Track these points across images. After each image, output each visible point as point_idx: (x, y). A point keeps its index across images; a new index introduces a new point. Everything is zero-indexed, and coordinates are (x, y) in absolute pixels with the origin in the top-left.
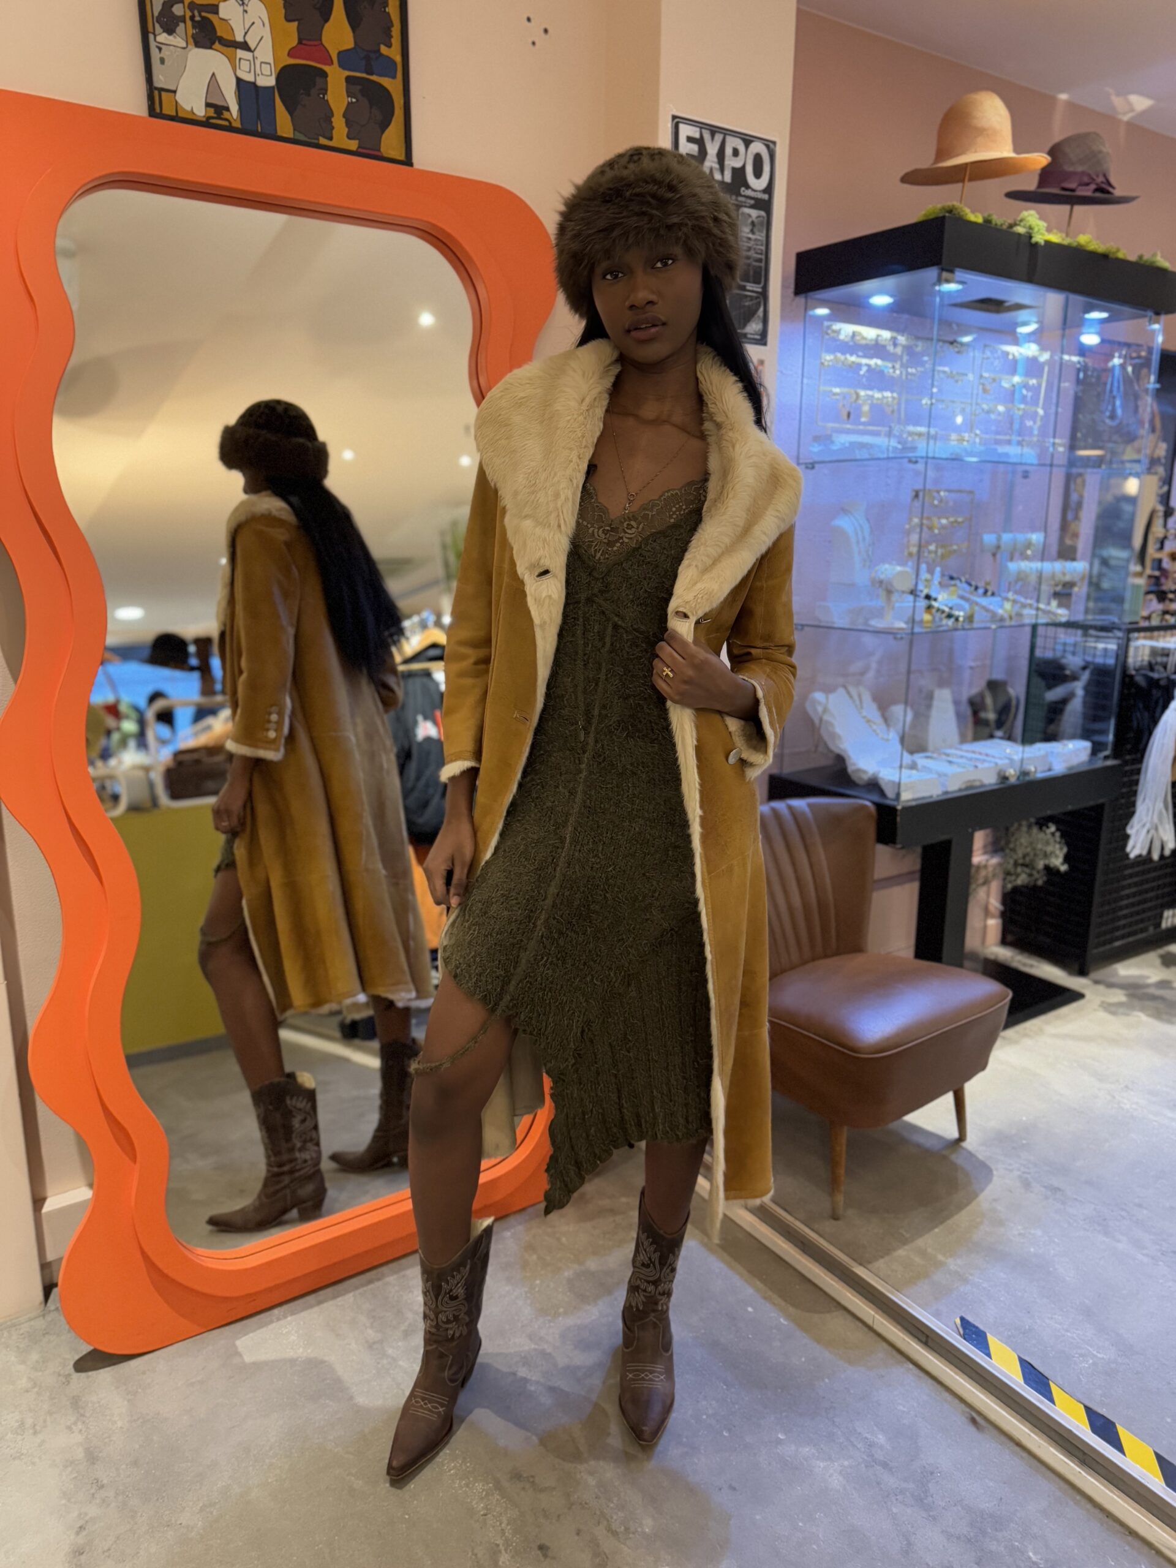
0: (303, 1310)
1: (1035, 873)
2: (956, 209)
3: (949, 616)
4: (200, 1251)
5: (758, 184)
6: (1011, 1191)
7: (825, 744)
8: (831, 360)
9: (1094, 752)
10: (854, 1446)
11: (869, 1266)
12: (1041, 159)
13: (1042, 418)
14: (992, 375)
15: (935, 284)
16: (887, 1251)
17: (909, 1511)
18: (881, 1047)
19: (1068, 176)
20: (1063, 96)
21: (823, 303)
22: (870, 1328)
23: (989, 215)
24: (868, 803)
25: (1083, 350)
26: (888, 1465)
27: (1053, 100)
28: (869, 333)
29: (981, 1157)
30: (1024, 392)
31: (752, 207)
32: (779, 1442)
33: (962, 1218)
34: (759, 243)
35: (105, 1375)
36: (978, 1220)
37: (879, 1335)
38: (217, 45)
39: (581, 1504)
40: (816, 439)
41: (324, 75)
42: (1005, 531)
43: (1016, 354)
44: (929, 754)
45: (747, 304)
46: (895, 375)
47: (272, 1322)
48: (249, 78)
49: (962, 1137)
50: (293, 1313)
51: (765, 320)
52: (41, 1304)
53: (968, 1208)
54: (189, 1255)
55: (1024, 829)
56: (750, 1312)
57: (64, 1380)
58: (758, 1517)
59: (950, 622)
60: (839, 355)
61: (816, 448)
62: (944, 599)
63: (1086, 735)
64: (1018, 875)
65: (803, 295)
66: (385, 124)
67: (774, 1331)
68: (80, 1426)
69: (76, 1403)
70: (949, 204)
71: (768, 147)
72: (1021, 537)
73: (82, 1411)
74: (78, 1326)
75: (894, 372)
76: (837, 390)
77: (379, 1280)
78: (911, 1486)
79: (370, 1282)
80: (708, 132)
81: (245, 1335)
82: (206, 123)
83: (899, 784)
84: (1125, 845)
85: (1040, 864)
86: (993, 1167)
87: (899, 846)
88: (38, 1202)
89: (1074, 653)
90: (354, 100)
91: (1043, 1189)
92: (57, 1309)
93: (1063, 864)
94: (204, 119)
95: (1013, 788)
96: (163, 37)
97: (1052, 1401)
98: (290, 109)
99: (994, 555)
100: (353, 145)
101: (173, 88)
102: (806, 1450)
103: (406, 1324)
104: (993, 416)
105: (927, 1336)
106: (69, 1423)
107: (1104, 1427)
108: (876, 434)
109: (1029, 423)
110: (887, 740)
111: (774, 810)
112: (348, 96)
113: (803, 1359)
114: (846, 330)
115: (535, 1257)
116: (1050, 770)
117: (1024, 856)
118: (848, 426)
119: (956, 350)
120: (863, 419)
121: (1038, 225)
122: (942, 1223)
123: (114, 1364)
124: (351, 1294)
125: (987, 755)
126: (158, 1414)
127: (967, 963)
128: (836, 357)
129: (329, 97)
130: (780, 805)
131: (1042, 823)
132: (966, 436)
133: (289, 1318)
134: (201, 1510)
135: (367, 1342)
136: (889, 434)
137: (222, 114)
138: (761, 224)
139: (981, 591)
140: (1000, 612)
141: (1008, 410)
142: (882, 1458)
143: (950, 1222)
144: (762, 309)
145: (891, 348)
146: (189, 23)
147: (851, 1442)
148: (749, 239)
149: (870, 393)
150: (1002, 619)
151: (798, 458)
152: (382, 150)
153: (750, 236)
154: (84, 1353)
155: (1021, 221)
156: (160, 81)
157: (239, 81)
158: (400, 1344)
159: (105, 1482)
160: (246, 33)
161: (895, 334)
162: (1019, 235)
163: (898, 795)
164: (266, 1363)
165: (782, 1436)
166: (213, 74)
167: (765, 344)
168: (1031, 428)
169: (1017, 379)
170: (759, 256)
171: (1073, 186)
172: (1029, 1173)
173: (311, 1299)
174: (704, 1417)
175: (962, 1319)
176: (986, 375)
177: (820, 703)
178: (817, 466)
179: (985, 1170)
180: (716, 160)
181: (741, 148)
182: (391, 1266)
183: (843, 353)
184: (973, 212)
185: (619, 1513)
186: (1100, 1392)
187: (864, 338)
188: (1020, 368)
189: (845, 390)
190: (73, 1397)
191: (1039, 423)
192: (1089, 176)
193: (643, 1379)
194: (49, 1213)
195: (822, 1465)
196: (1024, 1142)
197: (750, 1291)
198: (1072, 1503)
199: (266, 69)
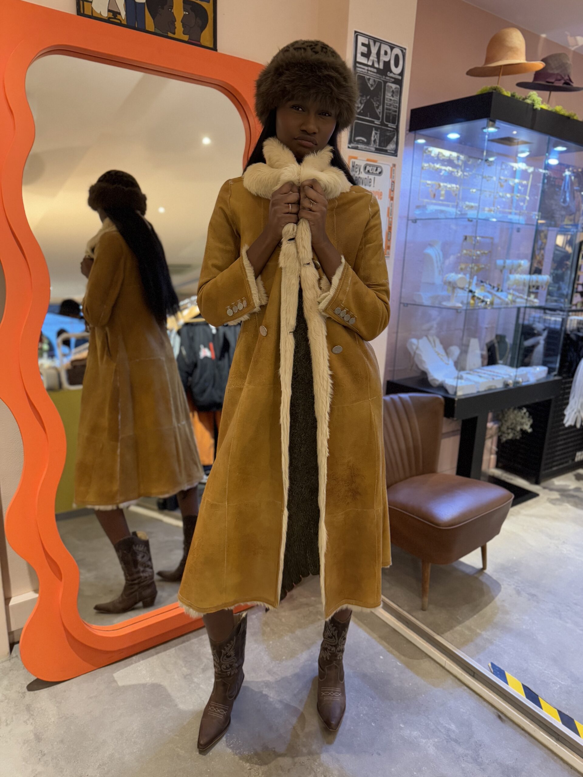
0: (148, 657)
1: (516, 433)
2: (498, 88)
3: (483, 301)
4: (94, 626)
5: (396, 71)
6: (511, 596)
7: (417, 366)
8: (427, 167)
9: (550, 372)
10: (440, 731)
11: (443, 635)
12: (539, 65)
13: (528, 201)
14: (505, 178)
15: (484, 128)
16: (451, 628)
17: (470, 765)
18: (452, 523)
19: (551, 75)
20: (544, 36)
21: (423, 137)
22: (444, 668)
23: (514, 93)
24: (440, 397)
25: (548, 167)
26: (458, 741)
27: (538, 37)
28: (447, 153)
29: (495, 578)
30: (520, 187)
31: (393, 83)
32: (401, 728)
33: (488, 610)
34: (396, 102)
35: (44, 693)
36: (496, 611)
37: (448, 671)
39: (300, 763)
40: (418, 207)
42: (507, 258)
43: (517, 168)
44: (468, 372)
45: (388, 134)
46: (457, 176)
47: (132, 664)
49: (484, 567)
50: (143, 659)
51: (397, 144)
52: (8, 653)
53: (491, 605)
54: (90, 630)
55: (511, 410)
56: (382, 659)
57: (22, 695)
58: (393, 770)
59: (483, 305)
60: (431, 164)
61: (418, 212)
62: (478, 293)
63: (544, 364)
64: (508, 434)
65: (413, 132)
66: (203, 28)
67: (395, 669)
68: (31, 721)
69: (28, 708)
70: (495, 85)
71: (402, 51)
72: (516, 262)
73: (32, 713)
74: (28, 666)
75: (458, 174)
76: (429, 182)
77: (188, 641)
78: (470, 752)
79: (183, 642)
80: (372, 41)
81: (118, 671)
82: (108, 21)
83: (456, 388)
84: (563, 420)
85: (519, 428)
86: (501, 583)
87: (455, 419)
88: (7, 600)
89: (539, 322)
90: (187, 13)
91: (527, 595)
92: (17, 656)
93: (530, 428)
94: (107, 18)
95: (511, 390)
97: (541, 707)
98: (153, 17)
99: (501, 271)
100: (186, 38)
102: (415, 733)
103: (204, 665)
104: (504, 199)
105: (474, 673)
106: (25, 719)
107: (568, 721)
108: (448, 206)
109: (522, 204)
110: (448, 364)
111: (392, 400)
112: (184, 11)
113: (410, 684)
114: (435, 151)
115: (269, 629)
116: (528, 381)
117: (512, 424)
118: (434, 201)
119: (488, 164)
120: (442, 198)
121: (537, 100)
122: (478, 612)
123: (48, 687)
124: (174, 649)
125: (498, 373)
126: (73, 714)
127: (482, 478)
128: (429, 166)
129: (175, 11)
130: (395, 397)
131: (520, 408)
132: (493, 208)
133: (141, 662)
134: (98, 768)
135: (183, 675)
136: (457, 206)
137: (117, 16)
138: (397, 92)
139: (496, 289)
140: (507, 300)
141: (512, 197)
142: (454, 737)
143: (481, 612)
144: (395, 137)
145: (456, 162)
147: (438, 728)
148: (391, 100)
149: (445, 184)
150: (507, 304)
151: (408, 217)
152: (201, 41)
153: (391, 98)
154: (32, 680)
155: (529, 97)
158: (201, 676)
159: (46, 752)
161: (459, 155)
162: (528, 104)
163: (456, 393)
164: (130, 686)
165: (402, 726)
167: (396, 156)
168: (522, 206)
169: (517, 181)
170: (395, 109)
171: (553, 80)
172: (519, 587)
173: (152, 651)
174: (362, 715)
175: (492, 664)
176: (502, 178)
177: (414, 344)
178: (418, 221)
179: (498, 585)
180: (375, 56)
181: (389, 51)
182: (195, 633)
183: (433, 163)
184: (506, 91)
185: (321, 768)
186: (564, 702)
187: (444, 156)
188: (518, 175)
189: (433, 182)
190: (27, 705)
191: (526, 204)
192: (561, 76)
193: (330, 695)
194: (13, 606)
195: (424, 741)
196: (516, 570)
197: (381, 648)
198: (552, 761)
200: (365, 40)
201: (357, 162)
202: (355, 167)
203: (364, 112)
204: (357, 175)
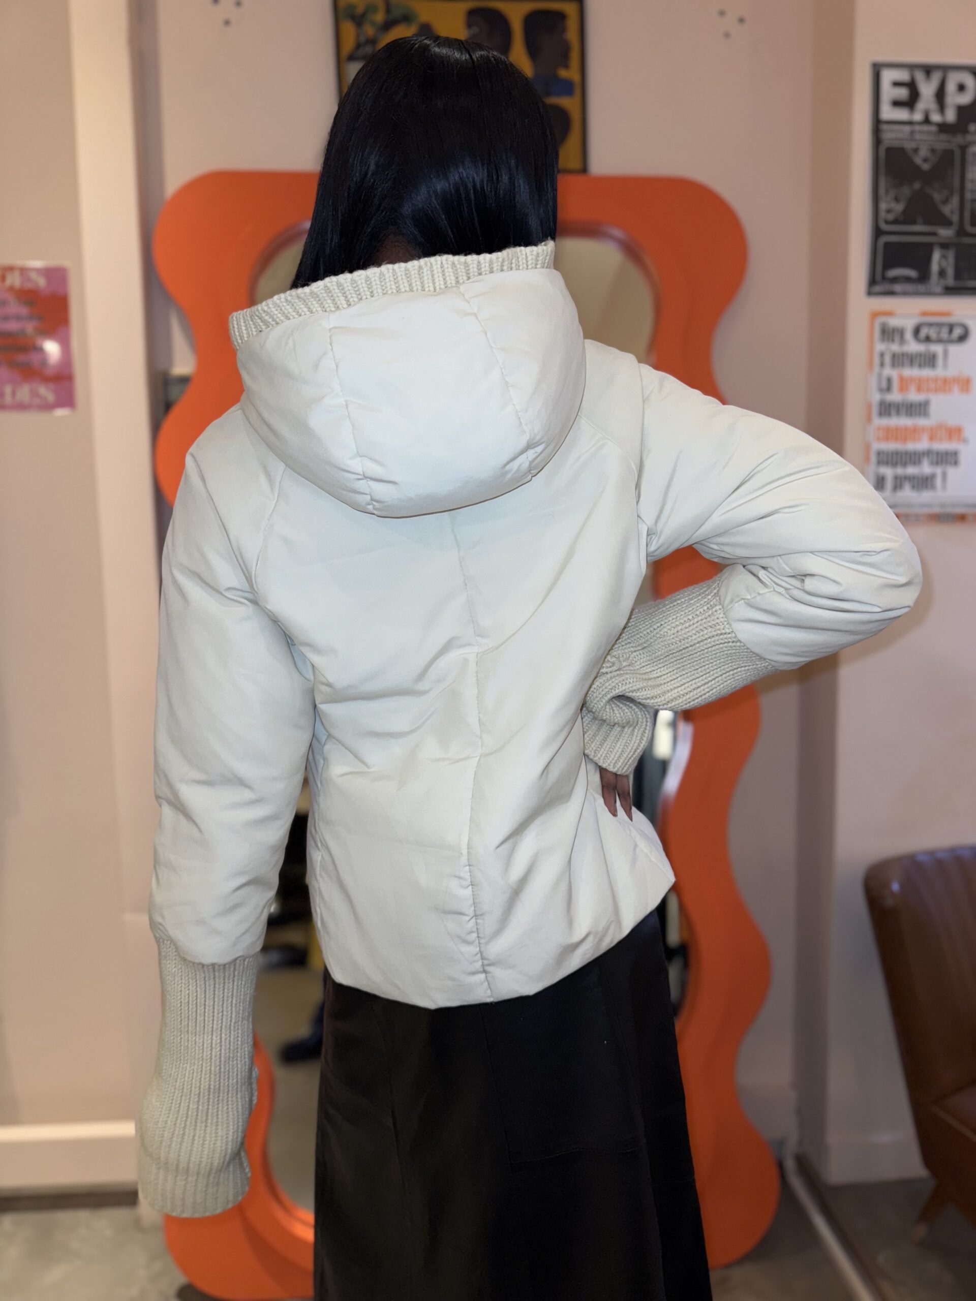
66: (562, 138)
80: (920, 72)
154: (184, 1283)
180: (932, 100)
181: (969, 82)
200: (903, 75)
201: (893, 322)
202: (888, 334)
203: (907, 217)
204: (895, 347)
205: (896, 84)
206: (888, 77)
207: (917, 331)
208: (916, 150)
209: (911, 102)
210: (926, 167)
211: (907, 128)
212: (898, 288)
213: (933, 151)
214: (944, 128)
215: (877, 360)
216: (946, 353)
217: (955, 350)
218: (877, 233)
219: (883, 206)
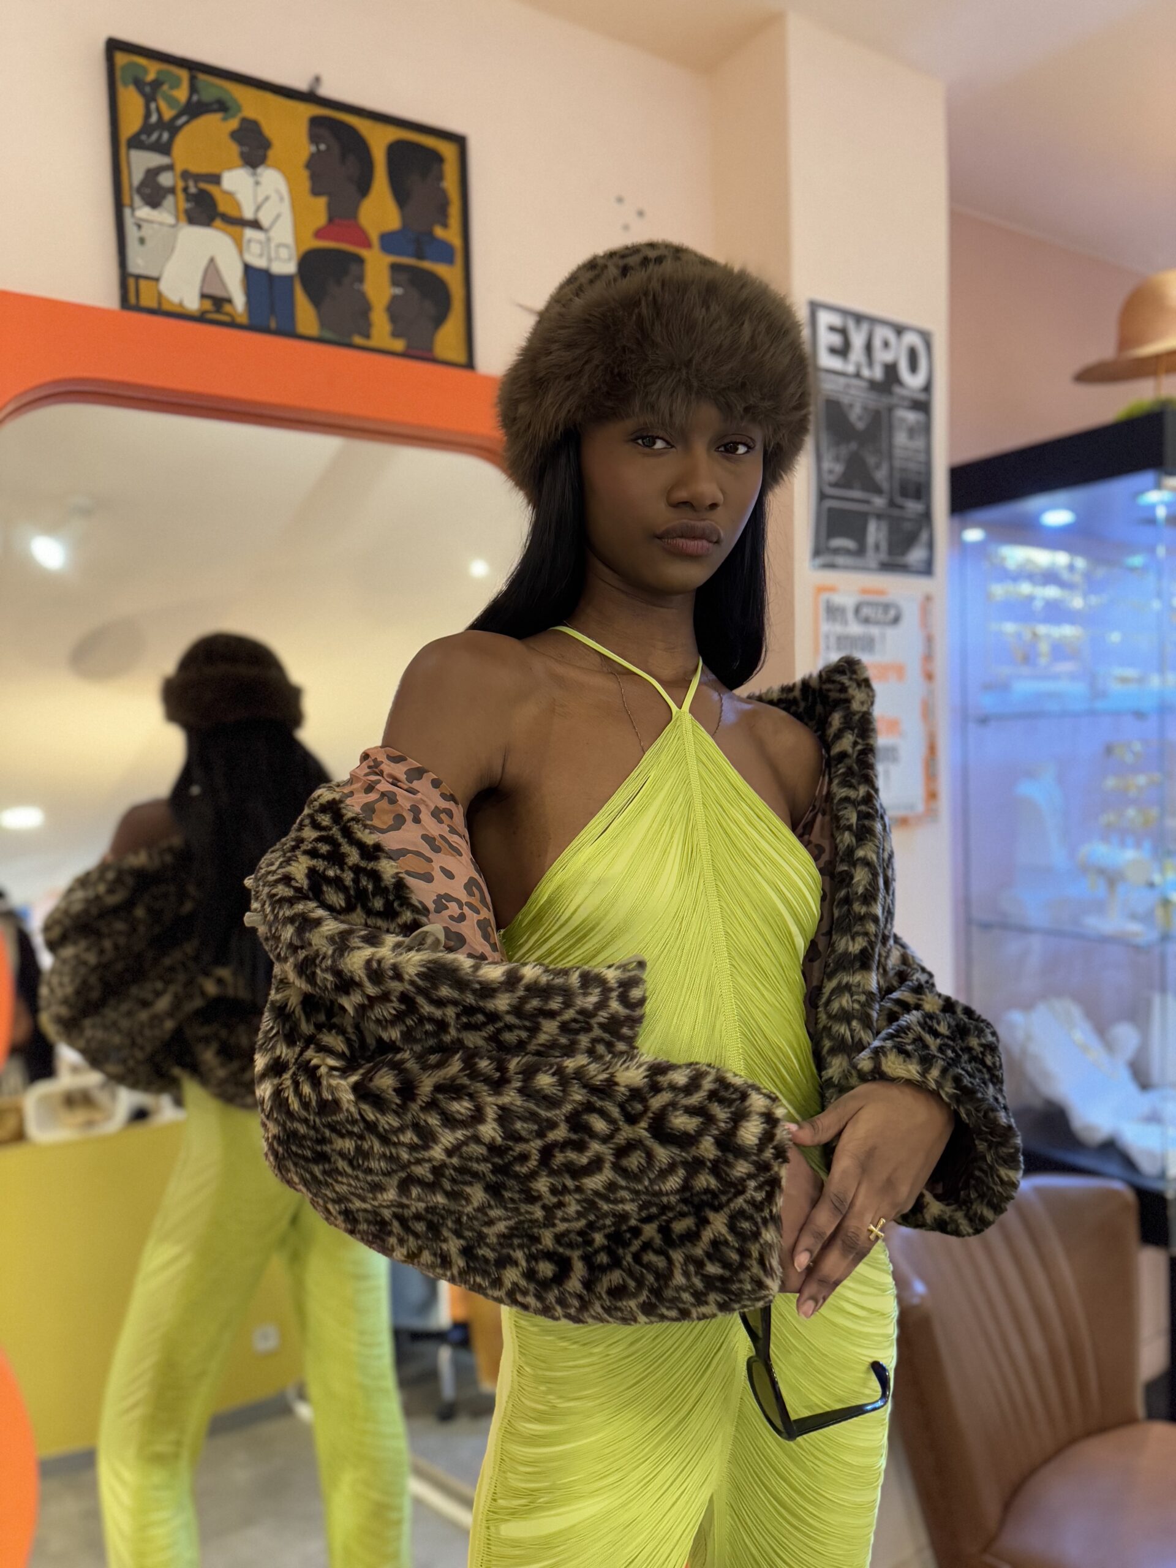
8: (1000, 592)
15: (1145, 493)
21: (978, 525)
28: (1042, 557)
31: (908, 409)
34: (919, 452)
38: (218, 222)
40: (988, 687)
41: (360, 261)
45: (907, 527)
46: (1074, 607)
48: (259, 263)
51: (930, 545)
60: (1009, 586)
61: (990, 699)
65: (960, 515)
66: (440, 318)
71: (924, 338)
75: (1075, 603)
76: (1009, 628)
80: (851, 319)
82: (200, 318)
83: (1160, 1154)
90: (398, 291)
94: (197, 314)
96: (144, 212)
98: (316, 302)
100: (400, 345)
101: (154, 274)
110: (1116, 1077)
112: (393, 287)
114: (1016, 555)
118: (1026, 671)
120: (1042, 662)
128: (1006, 590)
129: (368, 287)
137: (223, 307)
138: (920, 428)
144: (925, 532)
146: (181, 196)
148: (906, 449)
149: (1048, 629)
151: (964, 712)
152: (436, 350)
153: (908, 443)
156: (138, 263)
157: (248, 269)
160: (258, 209)
161: (1071, 557)
166: (212, 260)
167: (931, 575)
170: (919, 469)
177: (1020, 1027)
178: (994, 721)
180: (862, 353)
181: (891, 336)
183: (1014, 583)
187: (1037, 563)
189: (1020, 627)
199: (284, 253)
200: (836, 320)
201: (838, 599)
202: (833, 612)
203: (844, 482)
204: (838, 629)
205: (832, 329)
206: (825, 319)
207: (857, 610)
208: (851, 406)
209: (842, 351)
210: (860, 426)
211: (842, 380)
212: (840, 560)
213: (865, 409)
214: (873, 385)
215: (822, 645)
216: (883, 637)
217: (891, 632)
218: (822, 496)
219: (826, 465)
